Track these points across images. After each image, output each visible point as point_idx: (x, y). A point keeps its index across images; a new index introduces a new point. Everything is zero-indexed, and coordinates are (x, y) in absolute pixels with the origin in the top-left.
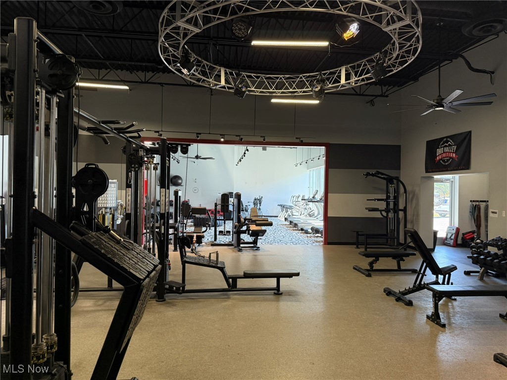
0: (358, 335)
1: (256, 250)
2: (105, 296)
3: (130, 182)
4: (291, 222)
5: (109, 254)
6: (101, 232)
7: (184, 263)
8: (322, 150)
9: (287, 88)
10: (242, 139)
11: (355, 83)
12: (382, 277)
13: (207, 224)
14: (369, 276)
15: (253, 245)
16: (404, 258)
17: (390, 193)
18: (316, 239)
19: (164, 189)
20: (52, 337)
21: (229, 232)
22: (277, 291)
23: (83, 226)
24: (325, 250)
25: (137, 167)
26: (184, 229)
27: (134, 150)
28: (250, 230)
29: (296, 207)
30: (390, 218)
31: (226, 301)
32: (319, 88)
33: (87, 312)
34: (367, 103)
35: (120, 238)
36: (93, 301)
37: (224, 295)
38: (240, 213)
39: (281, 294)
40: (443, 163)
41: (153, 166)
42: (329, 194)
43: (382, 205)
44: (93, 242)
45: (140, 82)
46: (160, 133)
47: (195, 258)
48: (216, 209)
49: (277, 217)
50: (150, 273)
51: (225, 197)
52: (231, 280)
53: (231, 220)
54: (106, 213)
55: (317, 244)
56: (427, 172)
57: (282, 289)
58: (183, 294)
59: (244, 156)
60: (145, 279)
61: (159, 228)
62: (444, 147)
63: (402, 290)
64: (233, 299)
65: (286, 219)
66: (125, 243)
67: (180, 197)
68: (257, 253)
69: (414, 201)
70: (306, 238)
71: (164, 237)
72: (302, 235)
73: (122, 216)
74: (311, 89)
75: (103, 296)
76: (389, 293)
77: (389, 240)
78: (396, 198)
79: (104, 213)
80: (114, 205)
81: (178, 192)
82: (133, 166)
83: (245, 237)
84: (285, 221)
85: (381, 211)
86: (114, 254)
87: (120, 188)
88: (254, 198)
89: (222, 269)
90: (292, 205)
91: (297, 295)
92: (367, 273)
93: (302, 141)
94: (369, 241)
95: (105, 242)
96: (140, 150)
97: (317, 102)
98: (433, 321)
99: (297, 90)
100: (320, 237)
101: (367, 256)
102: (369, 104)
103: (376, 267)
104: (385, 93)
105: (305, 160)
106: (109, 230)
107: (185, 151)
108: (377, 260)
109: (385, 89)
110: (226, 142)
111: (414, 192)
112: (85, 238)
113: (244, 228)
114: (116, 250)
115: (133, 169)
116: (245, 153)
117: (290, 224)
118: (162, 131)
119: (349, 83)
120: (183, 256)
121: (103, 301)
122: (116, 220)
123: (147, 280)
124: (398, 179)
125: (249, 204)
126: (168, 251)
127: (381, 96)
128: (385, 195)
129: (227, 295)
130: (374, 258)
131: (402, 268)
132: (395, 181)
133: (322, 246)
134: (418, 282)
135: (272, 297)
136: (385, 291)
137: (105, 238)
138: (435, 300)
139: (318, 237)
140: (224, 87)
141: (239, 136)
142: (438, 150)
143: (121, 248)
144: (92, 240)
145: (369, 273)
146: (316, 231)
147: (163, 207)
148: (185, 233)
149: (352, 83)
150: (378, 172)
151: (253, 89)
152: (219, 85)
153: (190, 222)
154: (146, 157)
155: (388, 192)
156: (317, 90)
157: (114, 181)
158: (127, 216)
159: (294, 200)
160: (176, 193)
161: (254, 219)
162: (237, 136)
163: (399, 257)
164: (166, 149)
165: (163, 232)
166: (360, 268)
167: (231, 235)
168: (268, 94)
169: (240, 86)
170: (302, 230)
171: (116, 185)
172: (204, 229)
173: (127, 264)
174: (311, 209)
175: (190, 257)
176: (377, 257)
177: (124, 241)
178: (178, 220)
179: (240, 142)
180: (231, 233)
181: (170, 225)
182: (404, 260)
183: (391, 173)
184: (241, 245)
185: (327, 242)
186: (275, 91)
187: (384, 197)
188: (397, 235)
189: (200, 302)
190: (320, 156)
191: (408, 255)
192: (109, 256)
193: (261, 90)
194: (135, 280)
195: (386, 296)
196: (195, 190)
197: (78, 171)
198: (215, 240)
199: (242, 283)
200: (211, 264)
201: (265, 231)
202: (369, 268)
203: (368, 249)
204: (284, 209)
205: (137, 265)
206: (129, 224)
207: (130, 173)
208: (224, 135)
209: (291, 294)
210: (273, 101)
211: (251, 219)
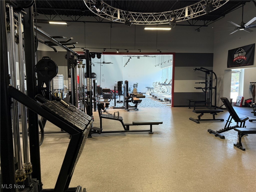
0: (198, 155)
1: (137, 110)
2: (60, 136)
3: (70, 74)
4: (153, 96)
5: (61, 114)
6: (55, 100)
7: (101, 118)
8: (171, 56)
9: (154, 20)
10: (128, 51)
11: (193, 17)
12: (205, 123)
13: (111, 97)
14: (198, 123)
15: (135, 108)
16: (217, 113)
17: (207, 79)
18: (167, 104)
19: (89, 78)
20: (29, 165)
21: (122, 101)
22: (151, 132)
23: (43, 97)
24: (172, 110)
25: (73, 66)
26: (99, 100)
27: (71, 57)
28: (133, 100)
29: (156, 88)
30: (207, 93)
31: (124, 137)
32: (173, 19)
33: (51, 144)
34: (196, 30)
35: (67, 104)
36: (53, 138)
37: (122, 134)
38: (128, 92)
39: (153, 133)
40: (238, 62)
41: (82, 65)
42: (175, 81)
43: (203, 86)
44: (50, 107)
45: (72, 21)
46: (84, 49)
47: (107, 115)
48: (115, 89)
49: (146, 93)
50: (87, 125)
51: (120, 83)
52: (126, 126)
53: (123, 95)
54: (58, 92)
55: (168, 107)
56: (228, 67)
57: (153, 131)
58: (101, 134)
59: (129, 61)
60: (84, 130)
61: (87, 99)
62: (238, 53)
63: (218, 130)
64: (127, 136)
65: (150, 94)
66: (70, 107)
67: (96, 83)
68: (137, 112)
69: (220, 83)
70: (162, 104)
71: (90, 104)
72: (159, 102)
73: (67, 94)
74: (168, 20)
75: (59, 136)
76: (211, 132)
77: (207, 104)
78: (211, 82)
79: (57, 92)
80: (62, 88)
81: (95, 81)
82: (71, 65)
83: (131, 104)
84: (150, 95)
85: (203, 89)
86: (64, 115)
87: (65, 79)
88: (133, 84)
89: (121, 121)
90: (154, 87)
91: (161, 134)
92: (197, 122)
93: (161, 52)
94: (196, 104)
95: (58, 107)
96: (75, 56)
97: (169, 29)
98: (238, 147)
99: (160, 21)
100: (169, 103)
101: (197, 112)
102: (197, 31)
103: (202, 118)
104: (206, 24)
105: (160, 63)
106: (60, 99)
107: (99, 57)
108: (202, 114)
109: (206, 22)
110: (120, 54)
111: (220, 79)
112: (44, 105)
113: (130, 99)
114: (65, 112)
115: (71, 67)
116: (129, 60)
117: (153, 97)
118: (85, 48)
119: (190, 16)
120: (100, 114)
121: (59, 138)
122: (64, 96)
123: (86, 130)
124: (212, 71)
125: (131, 87)
126: (92, 112)
127: (204, 26)
128: (205, 80)
129: (124, 134)
130: (201, 114)
131: (216, 118)
132: (211, 73)
133: (171, 108)
134: (227, 126)
135: (148, 135)
136: (208, 131)
137: (57, 104)
138: (240, 136)
139: (168, 103)
140: (119, 20)
141: (127, 50)
142: (235, 55)
143: (68, 111)
144: (49, 106)
145: (198, 122)
146: (167, 100)
147: (88, 88)
148: (99, 102)
149: (191, 16)
150: (202, 67)
151: (135, 21)
152: (117, 19)
153: (101, 97)
154: (78, 60)
155: (206, 78)
156: (172, 20)
157: (61, 75)
158: (70, 93)
159: (154, 85)
160: (94, 81)
161: (135, 94)
162: (125, 50)
163: (214, 113)
164: (89, 56)
165: (89, 101)
166: (193, 119)
167: (123, 103)
168: (144, 24)
169: (128, 19)
170: (159, 100)
171: (62, 77)
172: (109, 100)
173: (72, 121)
174: (163, 89)
175: (104, 115)
176: (202, 113)
177: (70, 106)
178: (96, 96)
179: (127, 53)
180: (123, 102)
181: (92, 98)
182: (217, 114)
183: (209, 68)
184: (129, 108)
185: (174, 106)
186: (147, 22)
187: (204, 81)
188: (211, 101)
189: (111, 138)
190: (169, 61)
191: (219, 112)
192: (61, 116)
193: (140, 22)
194: (78, 130)
195: (209, 134)
196: (103, 80)
197: (38, 61)
198: (115, 106)
199: (131, 128)
200: (115, 118)
201: (141, 100)
202: (198, 119)
203: (195, 109)
204: (149, 89)
205: (79, 121)
206: (71, 97)
207: (70, 69)
208: (118, 49)
209: (157, 133)
210: (146, 29)
211: (134, 94)
